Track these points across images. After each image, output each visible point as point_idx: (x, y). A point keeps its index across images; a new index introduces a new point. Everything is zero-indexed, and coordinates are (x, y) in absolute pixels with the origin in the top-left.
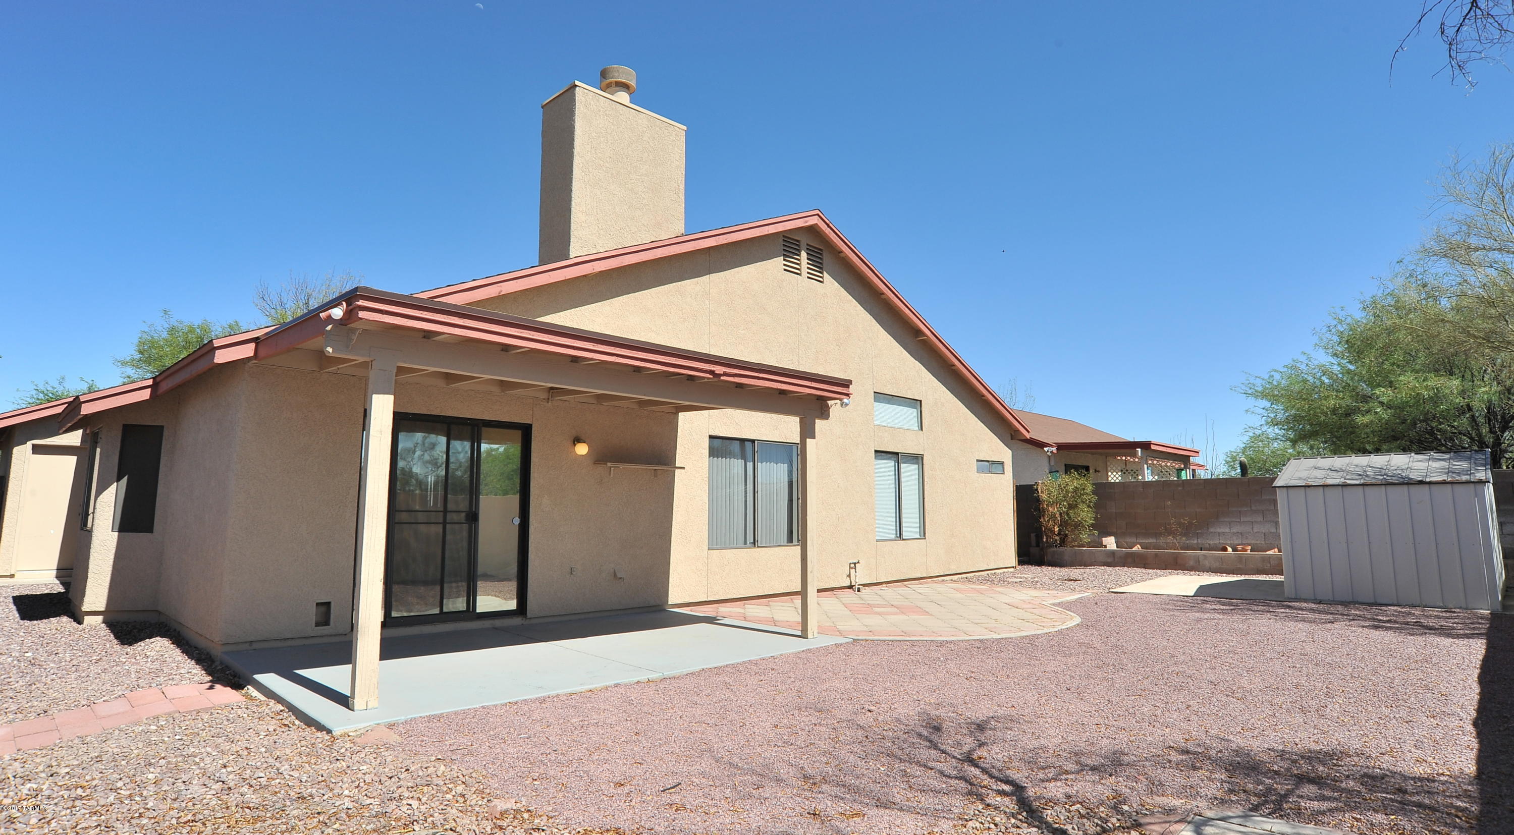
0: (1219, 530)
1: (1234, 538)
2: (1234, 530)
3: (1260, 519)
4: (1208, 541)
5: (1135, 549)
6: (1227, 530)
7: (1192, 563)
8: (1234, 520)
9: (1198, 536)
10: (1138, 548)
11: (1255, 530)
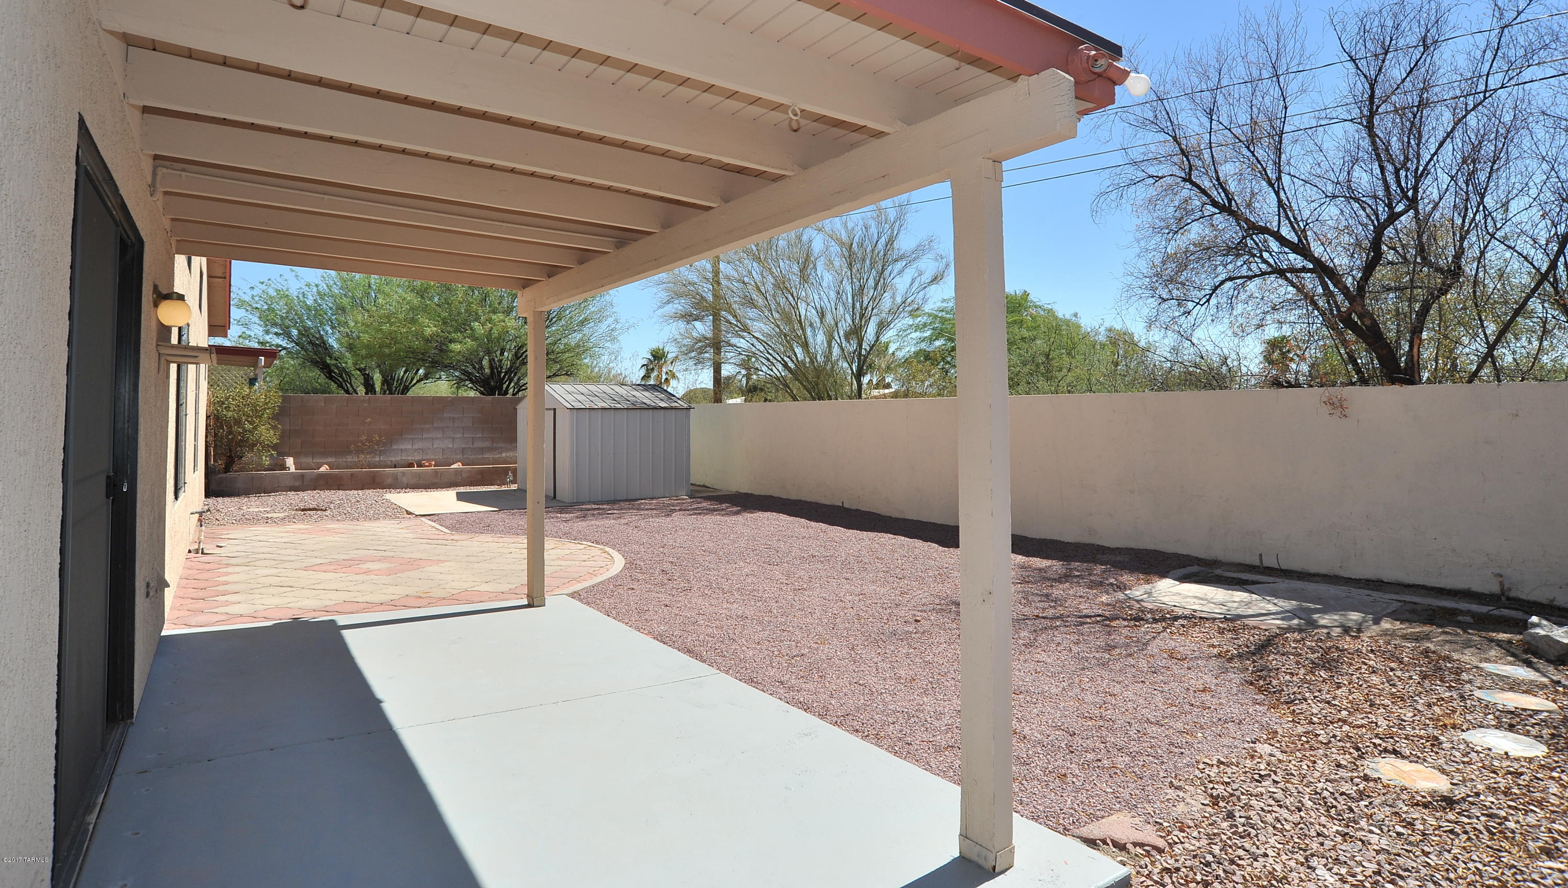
0: (402, 447)
1: (416, 454)
2: (416, 447)
3: (440, 435)
4: (390, 459)
5: (321, 469)
6: (410, 447)
7: (389, 481)
8: (416, 436)
9: (381, 453)
10: (324, 469)
11: (435, 446)
